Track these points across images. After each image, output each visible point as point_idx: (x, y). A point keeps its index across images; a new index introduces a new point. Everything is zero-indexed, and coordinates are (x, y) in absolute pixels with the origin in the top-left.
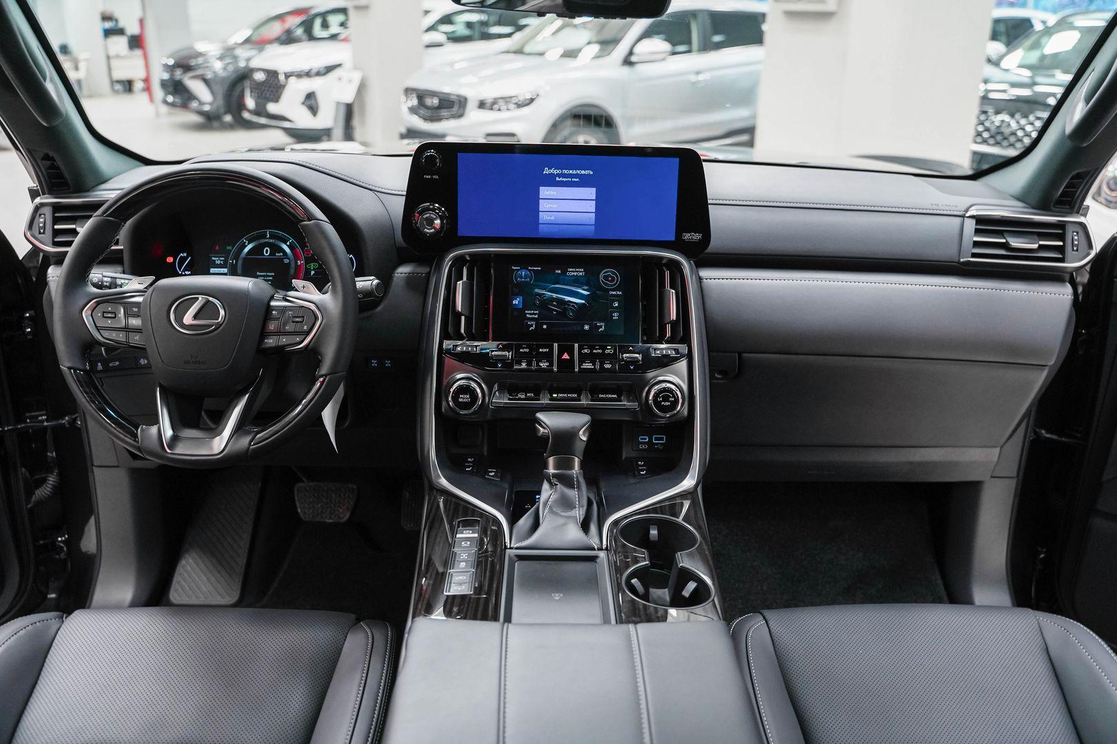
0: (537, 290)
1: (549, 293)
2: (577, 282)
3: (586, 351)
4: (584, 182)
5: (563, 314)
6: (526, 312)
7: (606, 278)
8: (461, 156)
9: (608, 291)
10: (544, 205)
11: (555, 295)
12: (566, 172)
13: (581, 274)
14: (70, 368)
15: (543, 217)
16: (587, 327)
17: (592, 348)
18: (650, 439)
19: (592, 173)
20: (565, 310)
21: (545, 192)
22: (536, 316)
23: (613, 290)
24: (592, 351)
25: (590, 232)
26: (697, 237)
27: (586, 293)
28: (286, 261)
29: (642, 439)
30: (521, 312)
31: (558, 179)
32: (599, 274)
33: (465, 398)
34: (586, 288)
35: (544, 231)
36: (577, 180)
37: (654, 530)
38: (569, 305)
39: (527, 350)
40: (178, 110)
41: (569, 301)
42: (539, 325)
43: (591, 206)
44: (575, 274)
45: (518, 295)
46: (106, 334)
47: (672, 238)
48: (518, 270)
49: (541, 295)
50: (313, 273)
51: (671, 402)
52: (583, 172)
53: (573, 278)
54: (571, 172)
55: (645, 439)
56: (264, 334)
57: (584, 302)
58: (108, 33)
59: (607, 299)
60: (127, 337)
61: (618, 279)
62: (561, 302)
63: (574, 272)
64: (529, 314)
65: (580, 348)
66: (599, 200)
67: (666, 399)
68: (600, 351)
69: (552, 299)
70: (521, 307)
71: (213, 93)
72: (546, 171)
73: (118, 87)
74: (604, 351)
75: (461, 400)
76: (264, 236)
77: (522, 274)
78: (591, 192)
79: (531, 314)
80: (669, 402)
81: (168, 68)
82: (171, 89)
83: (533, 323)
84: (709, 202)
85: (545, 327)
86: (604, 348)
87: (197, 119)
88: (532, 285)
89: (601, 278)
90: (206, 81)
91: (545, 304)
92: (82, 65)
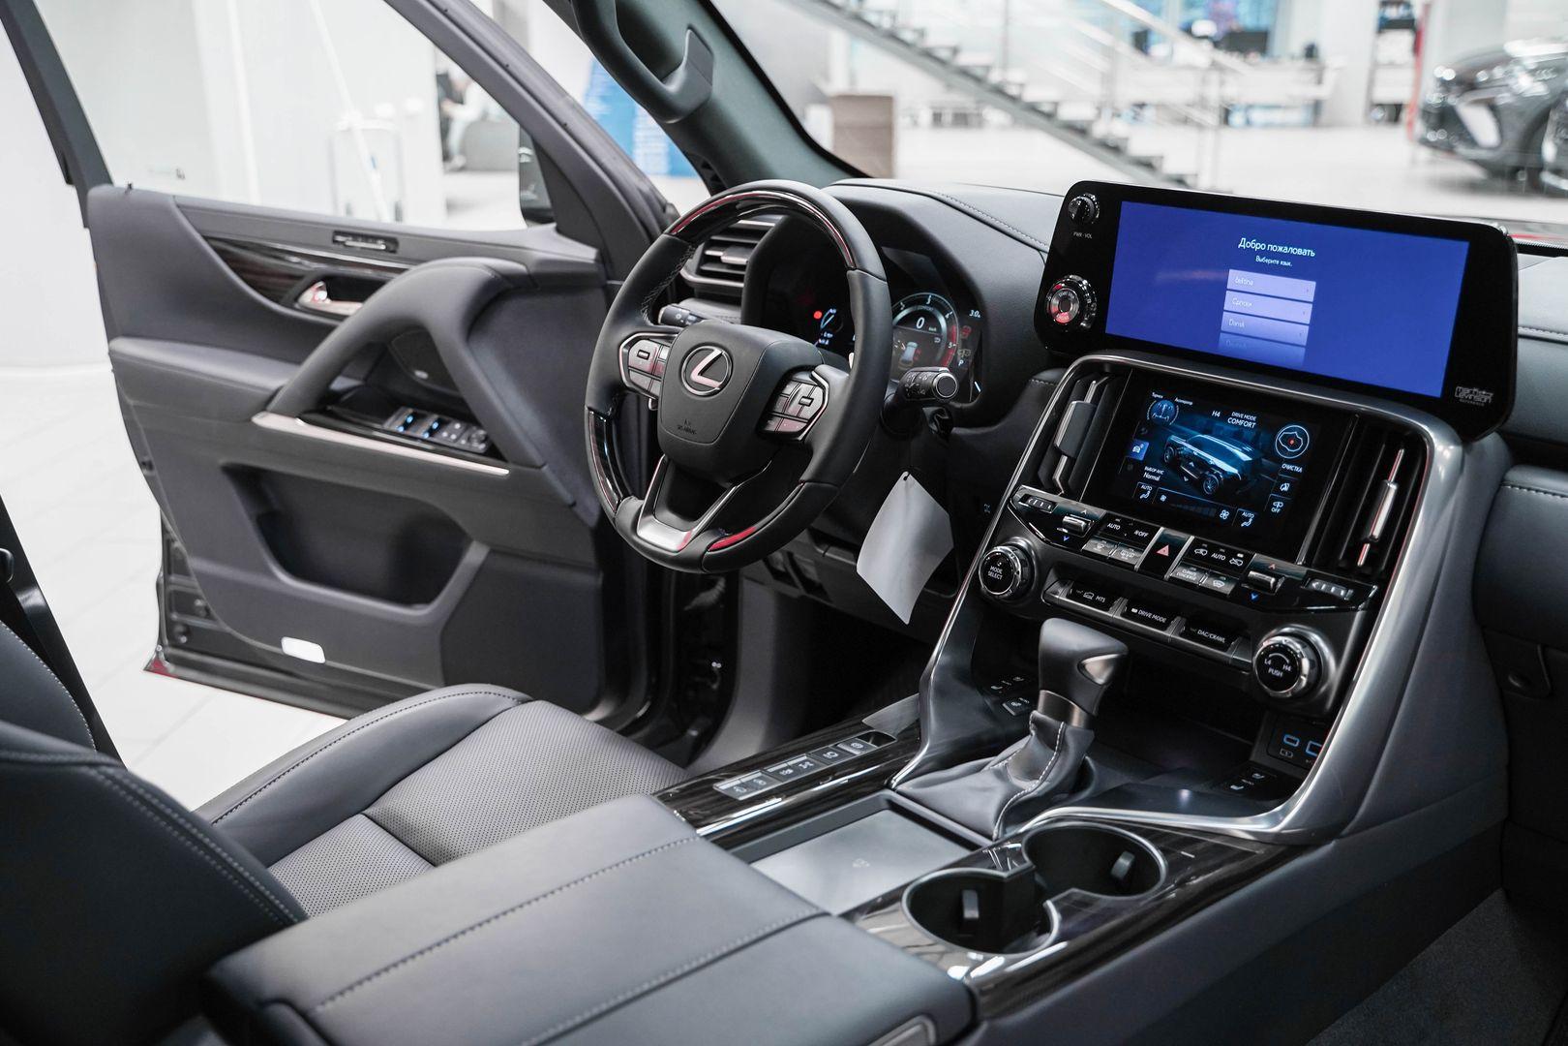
0: (1174, 438)
1: (1190, 446)
2: (1238, 436)
3: (1201, 551)
4: (1298, 269)
5: (1197, 485)
6: (1146, 468)
7: (1286, 439)
8: (1127, 208)
9: (1281, 461)
10: (1232, 301)
11: (1196, 451)
12: (1272, 249)
13: (1249, 424)
14: (590, 409)
15: (1229, 321)
16: (1224, 515)
17: (1212, 549)
18: (1303, 745)
19: (1313, 254)
20: (1203, 478)
21: (1237, 278)
22: (1157, 479)
23: (1289, 462)
24: (1210, 553)
25: (1296, 358)
26: (1483, 396)
27: (1245, 458)
28: (937, 340)
29: (1288, 739)
30: (1140, 466)
31: (1258, 259)
32: (1278, 430)
33: (996, 573)
34: (1248, 449)
35: (1227, 345)
36: (1289, 264)
37: (1126, 858)
38: (1212, 472)
39: (1117, 527)
40: (1440, 156)
41: (1215, 466)
42: (1156, 494)
43: (1305, 313)
44: (1241, 422)
45: (1144, 438)
46: (634, 375)
47: (1436, 391)
48: (1158, 400)
49: (1177, 446)
50: (961, 362)
51: (1285, 672)
52: (1300, 252)
53: (1236, 429)
54: (1280, 249)
55: (1295, 742)
56: (768, 413)
57: (1235, 471)
58: (1386, 25)
59: (1274, 477)
60: (651, 384)
61: (1305, 446)
62: (1202, 464)
63: (1239, 419)
64: (1152, 473)
65: (1195, 545)
66: (1319, 304)
67: (1278, 663)
68: (1223, 558)
69: (1190, 457)
70: (1141, 459)
71: (1501, 131)
72: (1243, 244)
73: (1379, 114)
74: (1228, 559)
75: (990, 574)
76: (923, 301)
77: (1163, 407)
78: (1307, 289)
79: (1151, 473)
80: (1281, 670)
81: (1445, 85)
82: (1433, 120)
83: (1150, 488)
84: (1521, 331)
85: (1163, 498)
86: (1231, 554)
87: (1475, 173)
88: (1171, 428)
89: (1279, 437)
90: (1492, 108)
91: (1178, 461)
92: (1329, 77)
